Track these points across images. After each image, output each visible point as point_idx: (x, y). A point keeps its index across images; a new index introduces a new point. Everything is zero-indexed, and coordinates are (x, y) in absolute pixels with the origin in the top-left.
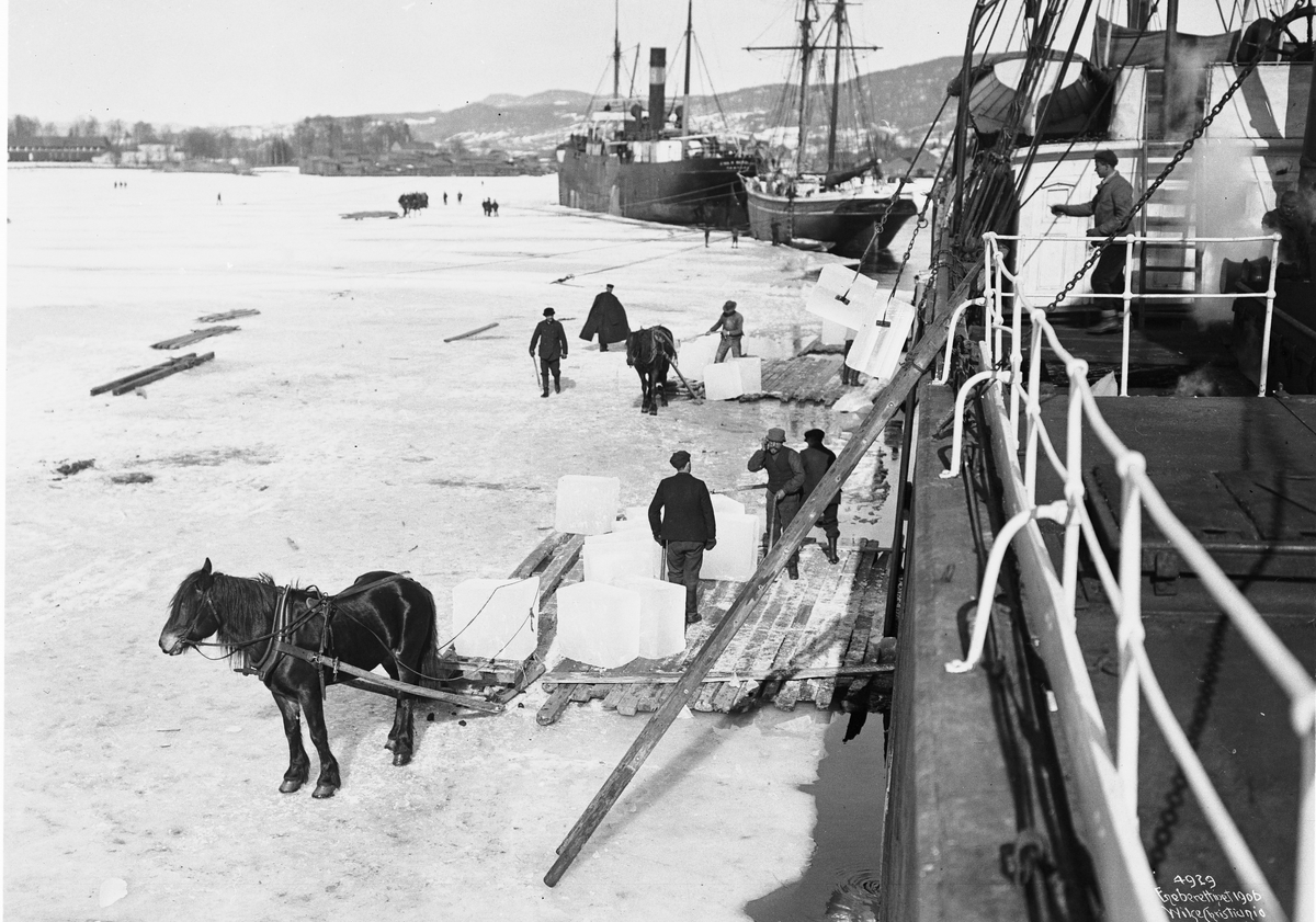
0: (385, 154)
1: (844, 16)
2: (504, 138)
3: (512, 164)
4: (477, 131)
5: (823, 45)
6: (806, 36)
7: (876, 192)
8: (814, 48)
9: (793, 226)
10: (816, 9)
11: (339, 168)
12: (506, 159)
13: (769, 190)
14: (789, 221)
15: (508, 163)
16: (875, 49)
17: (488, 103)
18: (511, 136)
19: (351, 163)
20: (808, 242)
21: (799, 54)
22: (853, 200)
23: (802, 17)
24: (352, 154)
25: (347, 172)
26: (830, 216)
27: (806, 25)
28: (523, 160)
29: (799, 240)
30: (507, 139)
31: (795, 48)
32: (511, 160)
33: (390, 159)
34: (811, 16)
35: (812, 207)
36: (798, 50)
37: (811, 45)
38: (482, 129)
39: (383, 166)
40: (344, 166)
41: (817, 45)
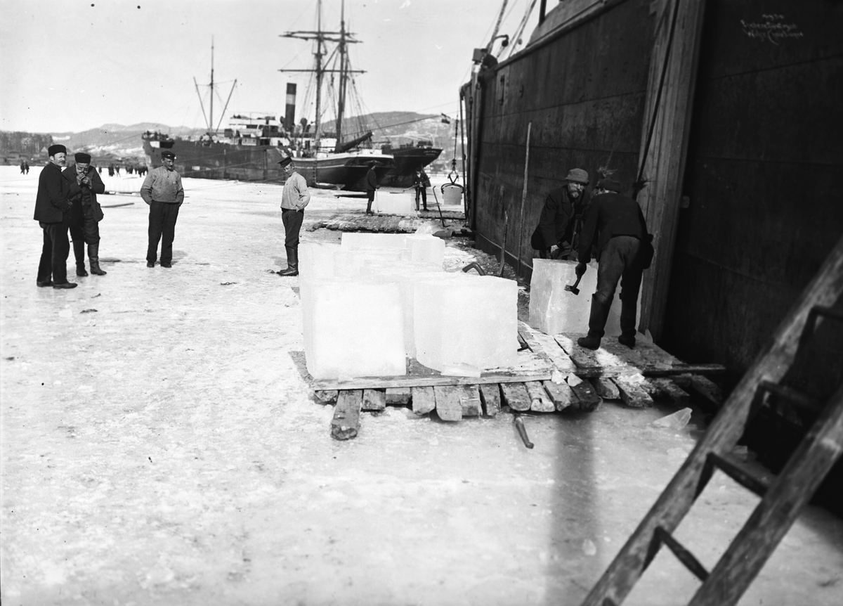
0: (37, 153)
1: (345, 50)
2: (114, 150)
3: (121, 161)
4: (97, 146)
5: (331, 69)
6: (319, 63)
7: (371, 153)
8: (324, 71)
9: (317, 176)
10: (325, 47)
11: (6, 161)
12: (117, 158)
13: (298, 155)
14: (314, 173)
15: (118, 161)
16: (362, 72)
17: (104, 129)
18: (119, 149)
19: (14, 158)
20: (326, 184)
21: (315, 74)
22: (357, 158)
23: (316, 51)
24: (14, 152)
25: (11, 163)
26: (343, 167)
27: (319, 56)
28: (128, 160)
29: (321, 184)
30: (116, 150)
31: (312, 71)
32: (120, 159)
33: (41, 156)
34: (322, 51)
35: (330, 163)
36: (314, 73)
37: (322, 69)
38: (101, 144)
39: (36, 160)
40: (9, 159)
41: (327, 69)
